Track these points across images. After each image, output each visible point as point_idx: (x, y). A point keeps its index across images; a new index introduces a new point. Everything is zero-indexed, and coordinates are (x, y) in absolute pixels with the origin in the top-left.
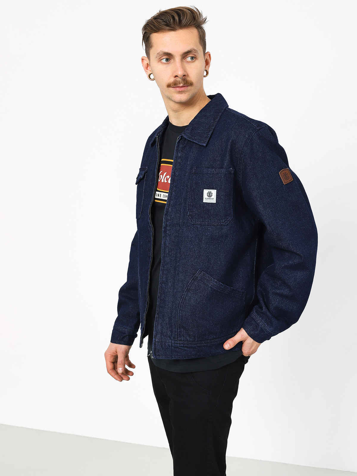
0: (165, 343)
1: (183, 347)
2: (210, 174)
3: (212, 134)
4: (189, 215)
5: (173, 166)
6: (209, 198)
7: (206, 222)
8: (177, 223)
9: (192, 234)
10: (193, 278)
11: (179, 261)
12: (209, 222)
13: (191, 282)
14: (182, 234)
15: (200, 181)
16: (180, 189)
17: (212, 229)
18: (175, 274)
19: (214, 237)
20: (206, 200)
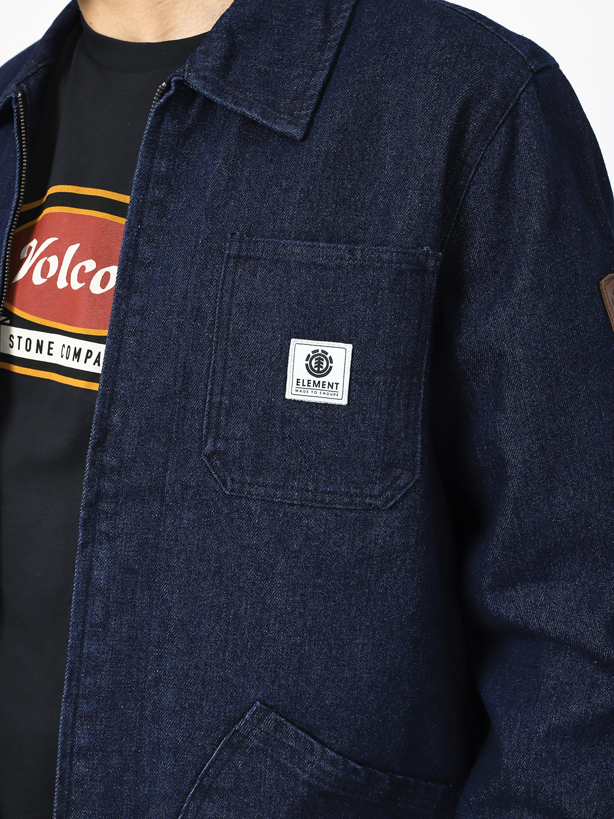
2: (324, 268)
3: (326, 84)
4: (214, 452)
5: (129, 222)
6: (317, 380)
7: (294, 491)
8: (151, 486)
9: (225, 542)
10: (229, 739)
11: (162, 661)
12: (307, 491)
13: (216, 759)
14: (176, 540)
15: (275, 295)
16: (164, 325)
17: (324, 524)
18: (141, 716)
19: (328, 561)
20: (301, 391)
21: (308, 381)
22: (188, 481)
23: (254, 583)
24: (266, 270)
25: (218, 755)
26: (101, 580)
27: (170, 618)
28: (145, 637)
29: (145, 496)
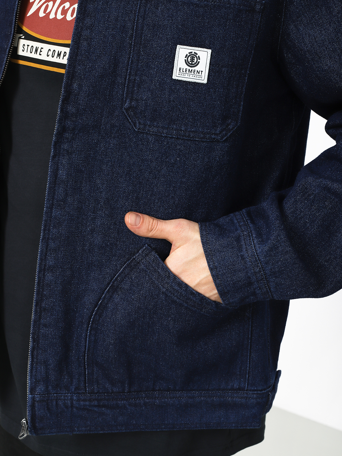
0: (56, 402)
1: (99, 406)
4: (130, 107)
6: (191, 68)
7: (173, 130)
8: (93, 125)
9: (133, 157)
10: (129, 263)
11: (95, 221)
12: (181, 130)
13: (122, 272)
14: (106, 155)
15: (169, 20)
16: (104, 35)
17: (188, 149)
18: (83, 250)
19: (189, 169)
20: (181, 75)
21: (186, 69)
22: (115, 123)
23: (148, 180)
24: (164, 6)
25: (123, 271)
26: (63, 176)
27: (101, 197)
28: (87, 207)
29: (90, 130)
